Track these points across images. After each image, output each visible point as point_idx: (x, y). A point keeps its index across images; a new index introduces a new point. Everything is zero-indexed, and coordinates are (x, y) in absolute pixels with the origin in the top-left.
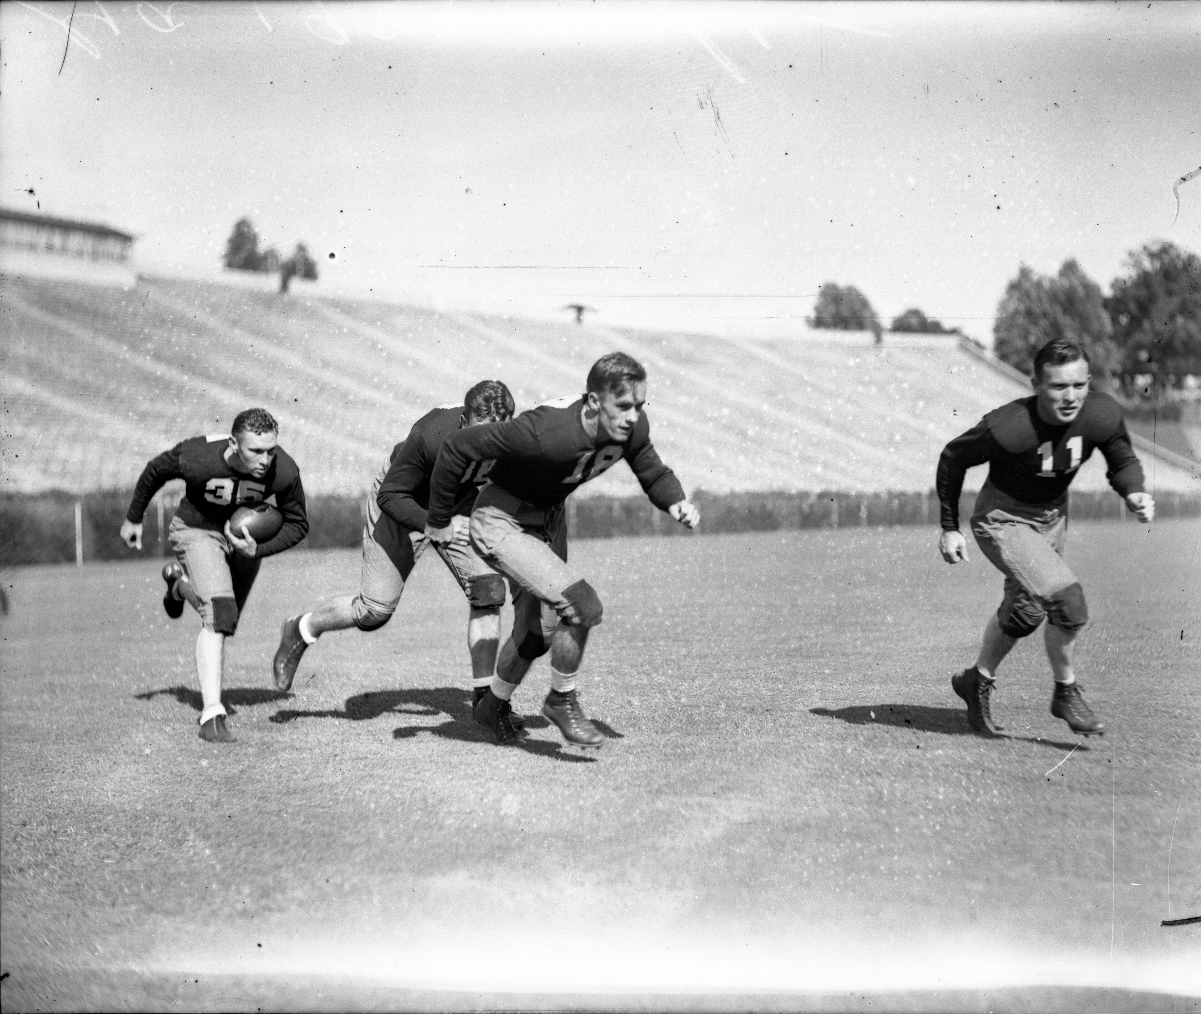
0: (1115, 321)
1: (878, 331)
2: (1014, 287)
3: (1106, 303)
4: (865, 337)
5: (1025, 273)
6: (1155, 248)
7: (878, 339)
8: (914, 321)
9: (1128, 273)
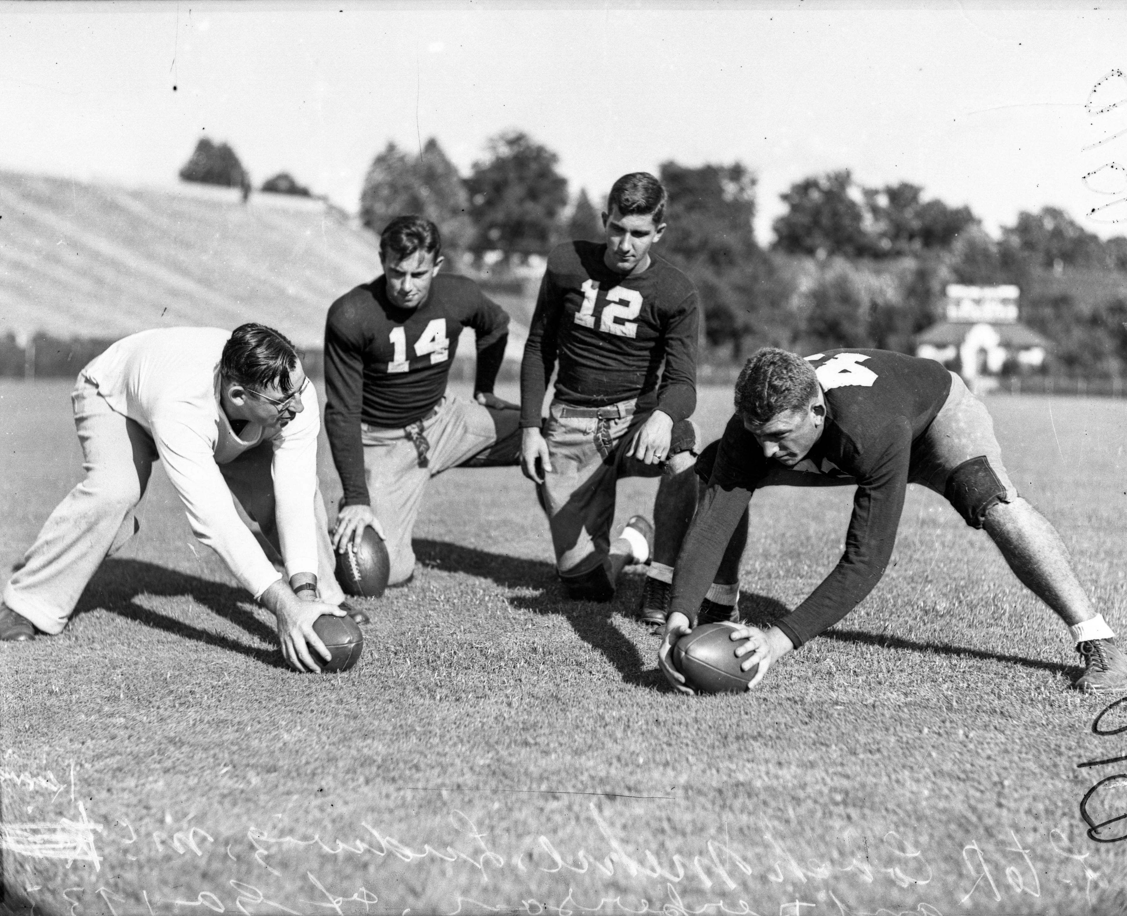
0: (471, 199)
1: (246, 189)
2: (380, 160)
3: (466, 183)
4: (233, 195)
5: (391, 148)
6: (512, 136)
7: (245, 197)
8: (283, 184)
9: (486, 158)
